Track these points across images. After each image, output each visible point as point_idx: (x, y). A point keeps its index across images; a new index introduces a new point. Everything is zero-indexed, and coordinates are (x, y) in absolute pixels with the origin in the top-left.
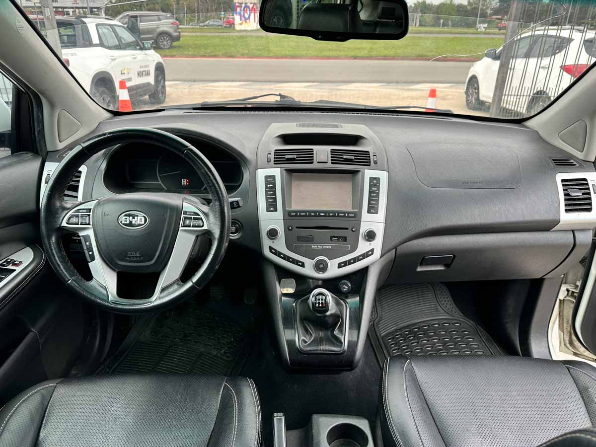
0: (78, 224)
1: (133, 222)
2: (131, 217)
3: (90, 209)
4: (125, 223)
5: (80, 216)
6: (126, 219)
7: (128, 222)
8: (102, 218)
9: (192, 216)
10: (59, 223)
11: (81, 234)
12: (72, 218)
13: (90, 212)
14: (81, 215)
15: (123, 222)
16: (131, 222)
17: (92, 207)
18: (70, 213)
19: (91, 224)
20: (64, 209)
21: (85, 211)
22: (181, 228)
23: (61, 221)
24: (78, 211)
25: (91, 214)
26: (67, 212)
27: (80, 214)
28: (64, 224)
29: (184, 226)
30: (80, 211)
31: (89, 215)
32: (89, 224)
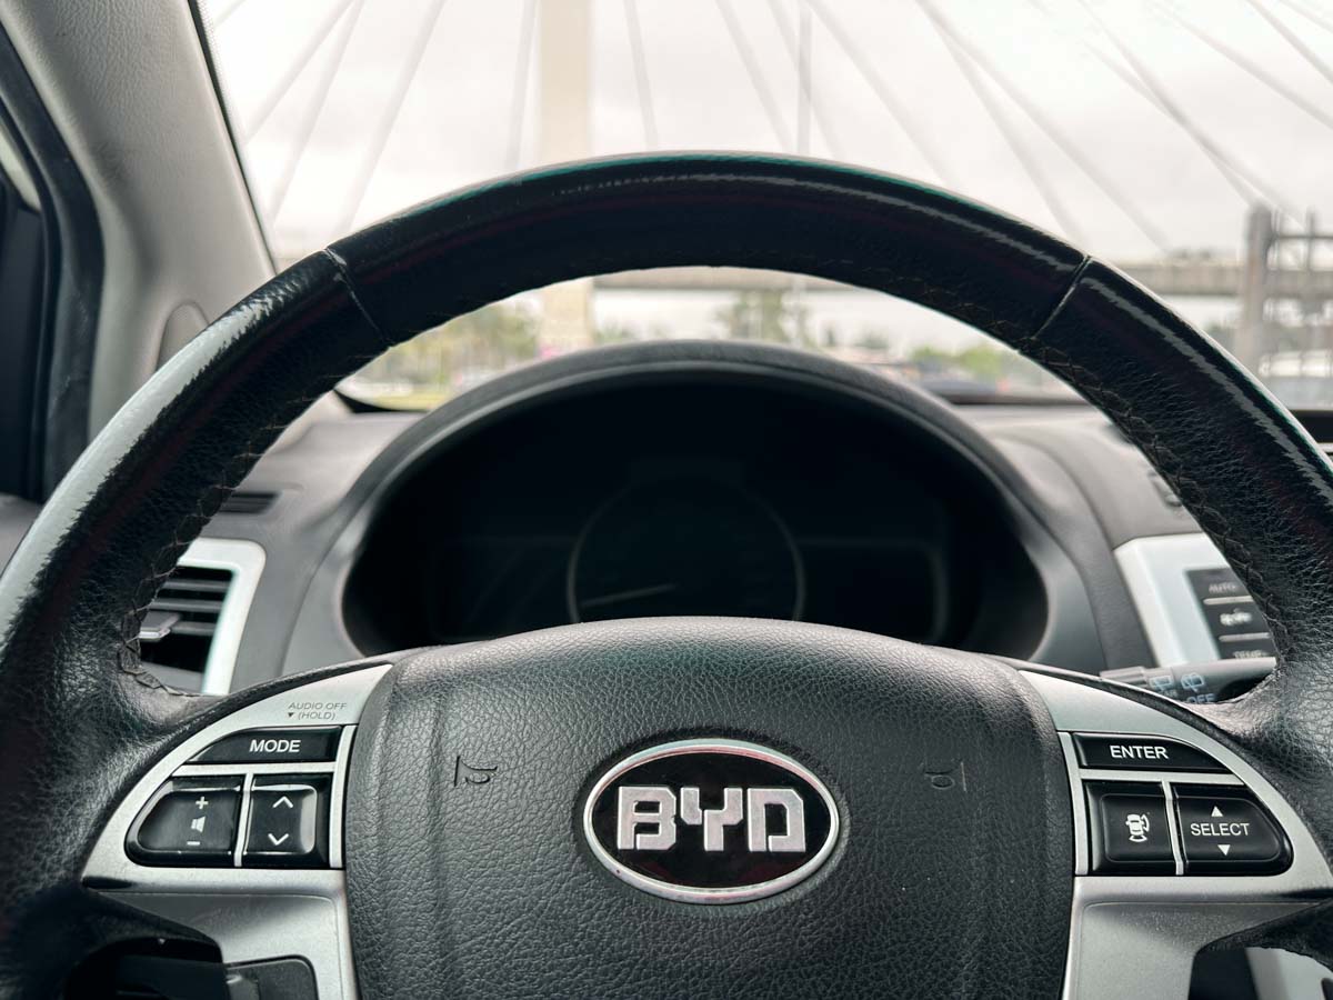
0: (227, 862)
1: (713, 841)
2: (691, 794)
3: (333, 737)
4: (645, 842)
5: (248, 786)
6: (651, 807)
7: (665, 839)
8: (435, 801)
9: (1165, 779)
10: (69, 851)
11: (241, 948)
12: (180, 808)
13: (330, 756)
14: (259, 778)
15: (623, 842)
16: (689, 835)
17: (346, 716)
18: (175, 763)
19: (335, 856)
20: (122, 728)
21: (292, 746)
22: (1083, 887)
23: (81, 833)
24: (235, 747)
25: (337, 768)
26: (140, 754)
27: (249, 770)
28: (109, 859)
29: (1107, 869)
30: (256, 746)
31: (323, 783)
32: (318, 860)
